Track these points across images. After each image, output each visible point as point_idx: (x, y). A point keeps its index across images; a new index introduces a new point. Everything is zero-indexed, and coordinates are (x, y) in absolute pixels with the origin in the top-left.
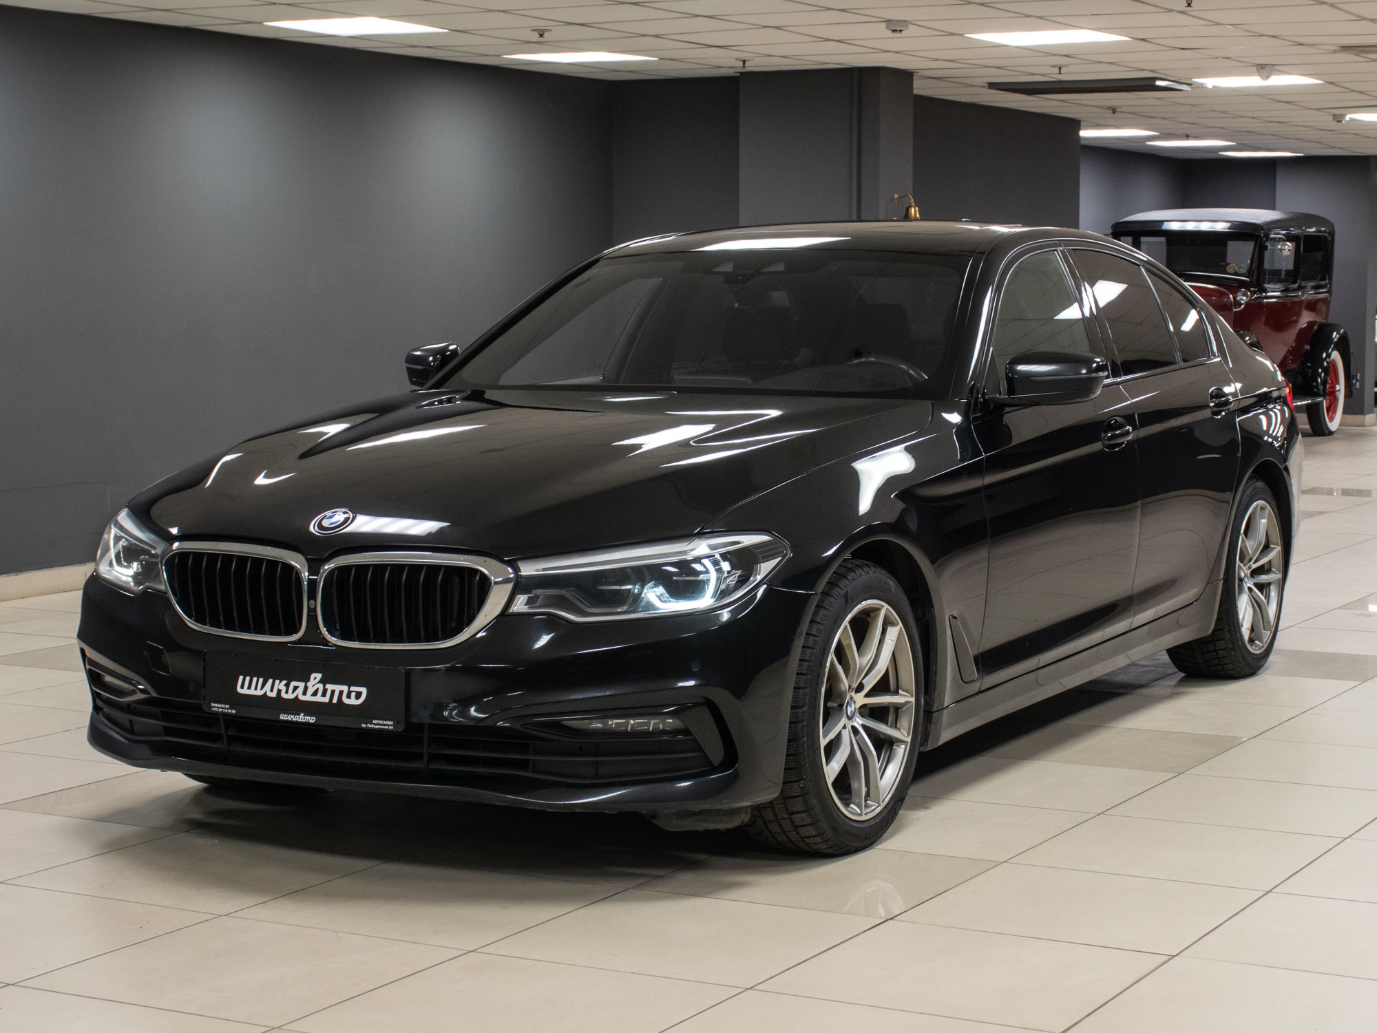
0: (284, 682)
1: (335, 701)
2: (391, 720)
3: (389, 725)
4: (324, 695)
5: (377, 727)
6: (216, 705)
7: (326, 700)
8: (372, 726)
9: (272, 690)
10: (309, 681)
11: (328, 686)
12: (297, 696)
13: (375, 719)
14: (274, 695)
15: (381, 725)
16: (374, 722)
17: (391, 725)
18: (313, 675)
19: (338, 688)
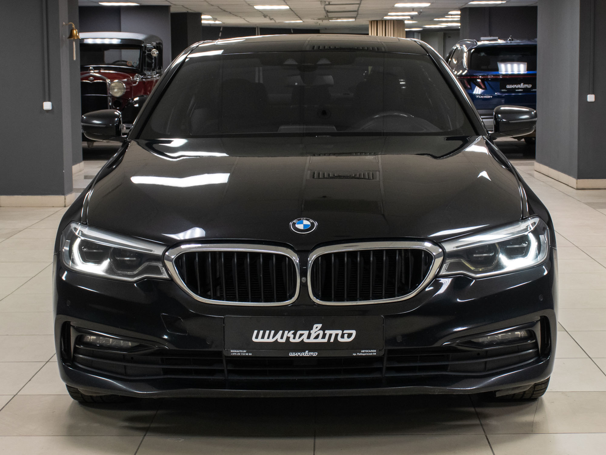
0: (292, 332)
1: (332, 340)
2: (374, 349)
3: (373, 353)
4: (324, 337)
5: (364, 354)
6: (233, 351)
7: (325, 340)
8: (361, 354)
9: (282, 338)
10: (312, 330)
11: (326, 332)
12: (303, 339)
13: (363, 349)
14: (284, 340)
15: (368, 353)
16: (362, 351)
17: (375, 352)
18: (315, 326)
19: (334, 332)
